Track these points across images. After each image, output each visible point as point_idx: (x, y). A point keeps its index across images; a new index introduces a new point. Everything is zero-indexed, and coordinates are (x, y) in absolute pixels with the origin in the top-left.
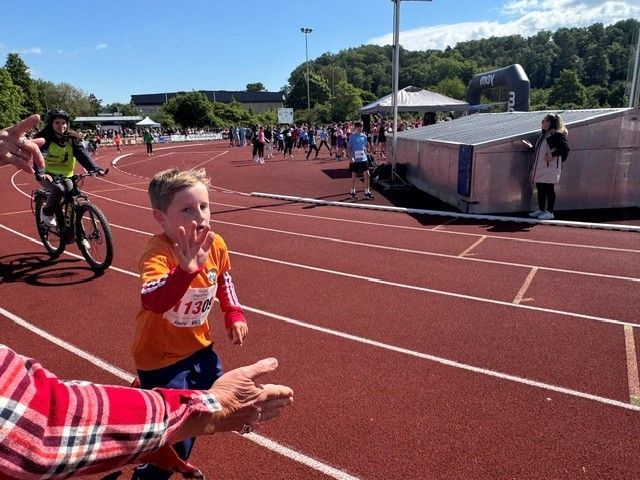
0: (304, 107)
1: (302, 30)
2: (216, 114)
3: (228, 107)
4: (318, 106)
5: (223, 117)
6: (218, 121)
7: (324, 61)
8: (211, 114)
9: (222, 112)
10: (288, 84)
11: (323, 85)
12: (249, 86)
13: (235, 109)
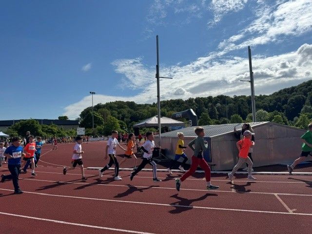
0: (91, 127)
1: (91, 93)
2: (43, 131)
3: (50, 127)
4: (98, 127)
5: (47, 132)
6: (44, 134)
7: (98, 107)
8: (40, 130)
9: (47, 129)
10: (79, 117)
11: (100, 117)
12: (59, 118)
13: (53, 128)
